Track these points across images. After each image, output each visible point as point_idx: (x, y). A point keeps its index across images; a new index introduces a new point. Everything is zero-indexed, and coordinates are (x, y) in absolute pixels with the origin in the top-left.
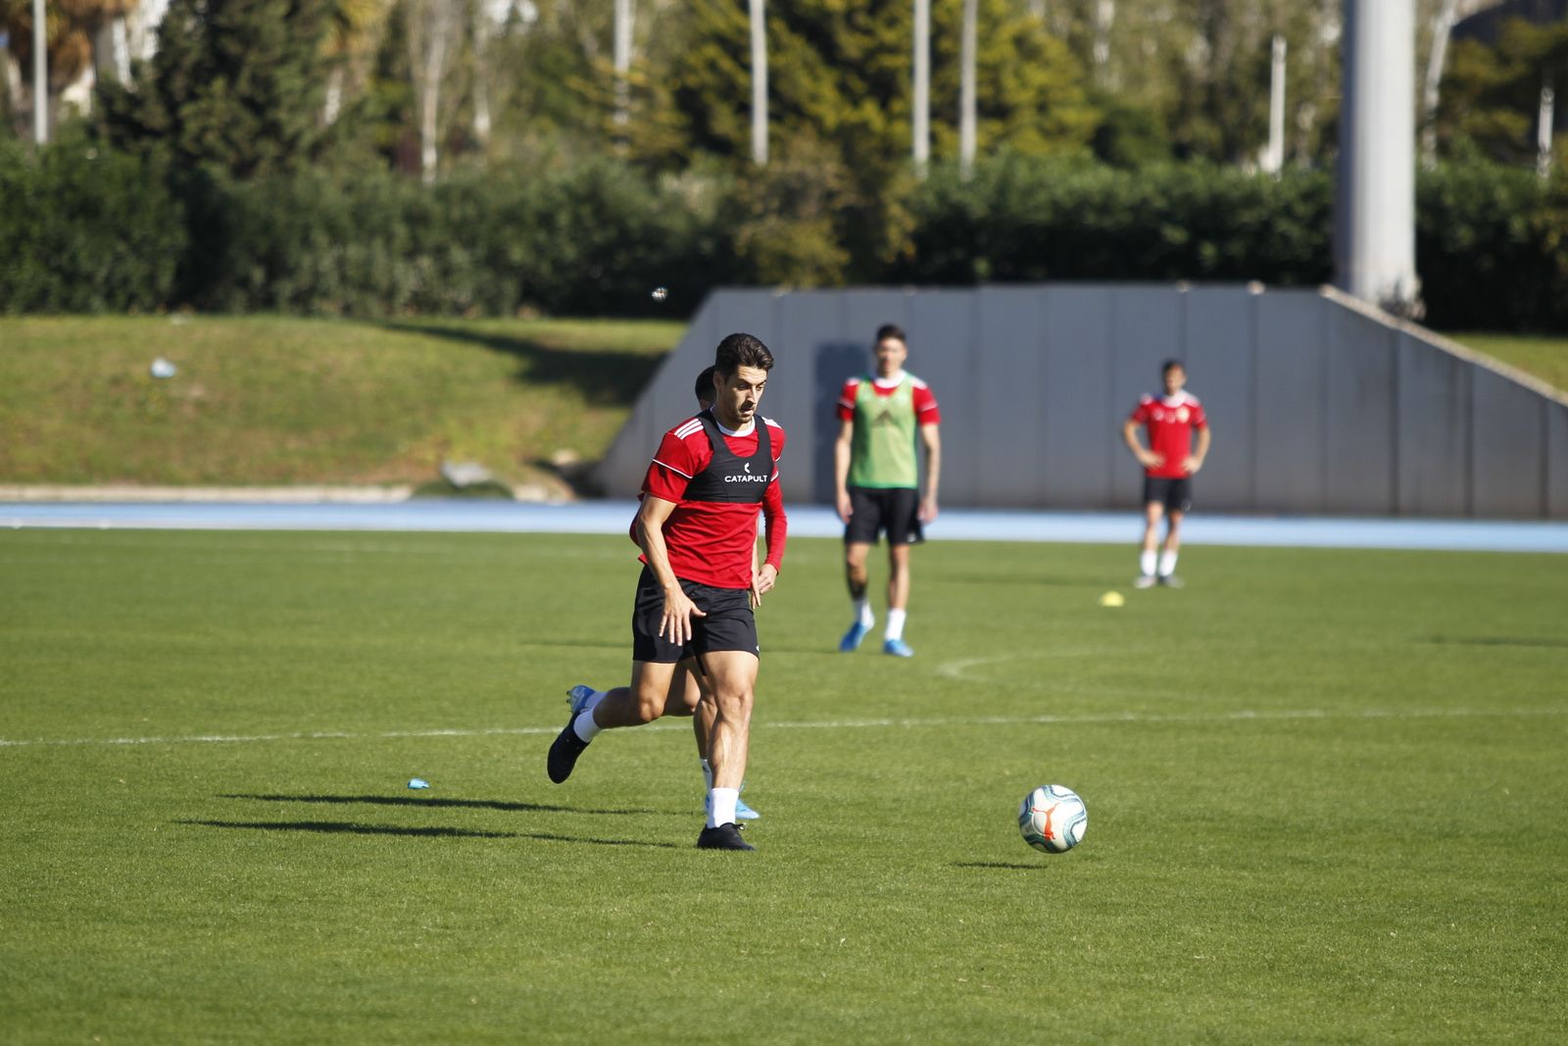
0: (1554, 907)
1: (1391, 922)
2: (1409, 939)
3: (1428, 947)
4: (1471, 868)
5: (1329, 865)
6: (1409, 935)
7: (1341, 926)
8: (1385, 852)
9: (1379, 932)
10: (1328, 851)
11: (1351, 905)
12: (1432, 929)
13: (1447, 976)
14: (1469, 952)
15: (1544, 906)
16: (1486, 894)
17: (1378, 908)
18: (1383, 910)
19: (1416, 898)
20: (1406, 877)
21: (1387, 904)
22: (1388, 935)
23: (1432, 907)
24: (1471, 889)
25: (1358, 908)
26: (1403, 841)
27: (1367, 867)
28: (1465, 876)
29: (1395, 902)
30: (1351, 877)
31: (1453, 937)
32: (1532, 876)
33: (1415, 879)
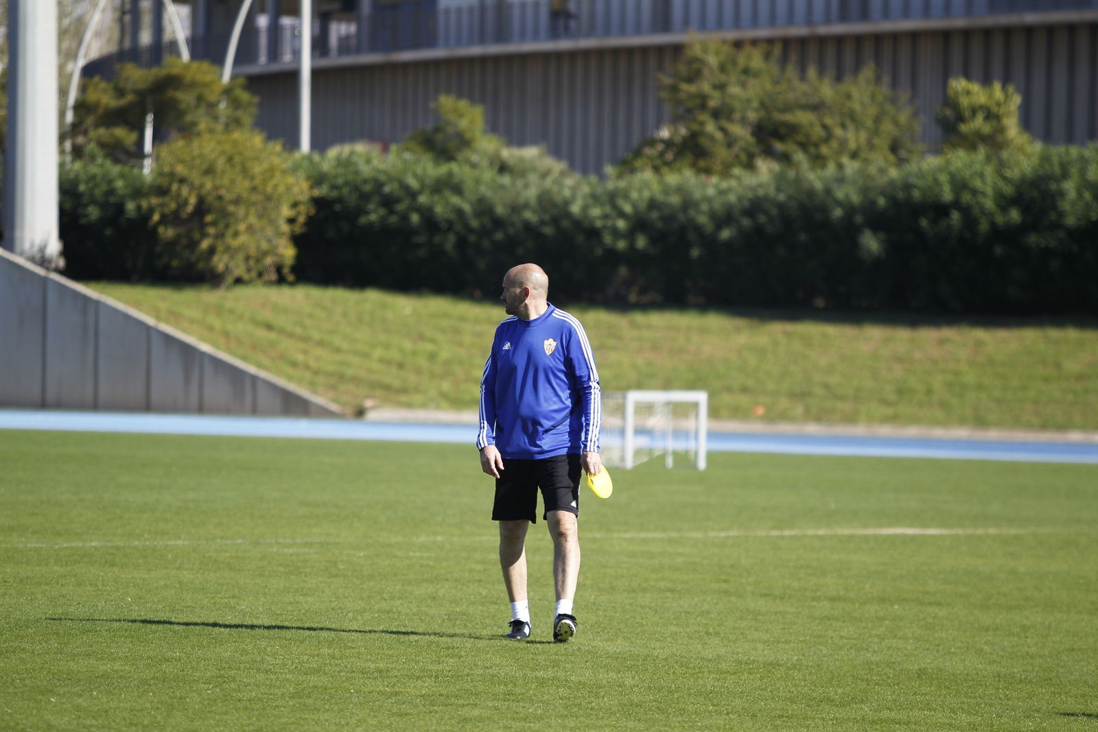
0: (164, 680)
1: (51, 691)
2: (64, 703)
3: (78, 708)
4: (106, 653)
5: (7, 652)
6: (64, 700)
7: (16, 694)
8: (46, 642)
9: (43, 698)
10: (5, 642)
11: (22, 680)
12: (80, 696)
13: (91, 729)
14: (106, 711)
15: (157, 678)
16: (117, 671)
17: (41, 681)
18: (45, 683)
19: (68, 674)
20: (60, 660)
21: (48, 679)
22: (49, 700)
23: (79, 680)
24: (104, 667)
25: (27, 682)
26: (57, 634)
27: (34, 653)
28: (102, 659)
29: (53, 677)
30: (22, 660)
31: (94, 701)
32: (148, 658)
33: (67, 661)
